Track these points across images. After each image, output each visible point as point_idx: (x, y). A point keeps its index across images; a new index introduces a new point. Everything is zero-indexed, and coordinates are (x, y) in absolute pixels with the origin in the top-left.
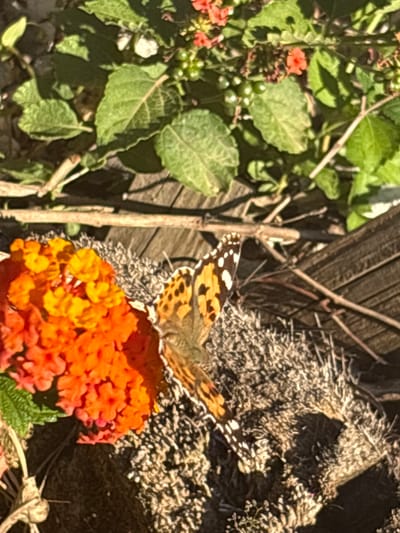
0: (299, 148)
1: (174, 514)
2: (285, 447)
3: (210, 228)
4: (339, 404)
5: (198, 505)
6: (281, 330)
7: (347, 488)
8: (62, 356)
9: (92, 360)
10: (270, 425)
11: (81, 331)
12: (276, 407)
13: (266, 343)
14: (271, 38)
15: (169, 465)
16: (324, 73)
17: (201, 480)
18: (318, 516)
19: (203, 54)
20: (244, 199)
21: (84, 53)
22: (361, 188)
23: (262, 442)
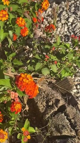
0: (56, 72)
1: (42, 109)
2: (54, 102)
3: (47, 80)
4: (60, 98)
5: (44, 108)
6: (54, 90)
7: (60, 107)
8: (25, 87)
9: (29, 88)
10: (52, 100)
11: (28, 84)
12: (53, 98)
13: (52, 91)
14: (53, 60)
15: (41, 104)
16: (59, 65)
17: (45, 106)
18: (57, 110)
19: (46, 62)
20: (50, 77)
21: (34, 62)
22: (62, 77)
23: (51, 102)
